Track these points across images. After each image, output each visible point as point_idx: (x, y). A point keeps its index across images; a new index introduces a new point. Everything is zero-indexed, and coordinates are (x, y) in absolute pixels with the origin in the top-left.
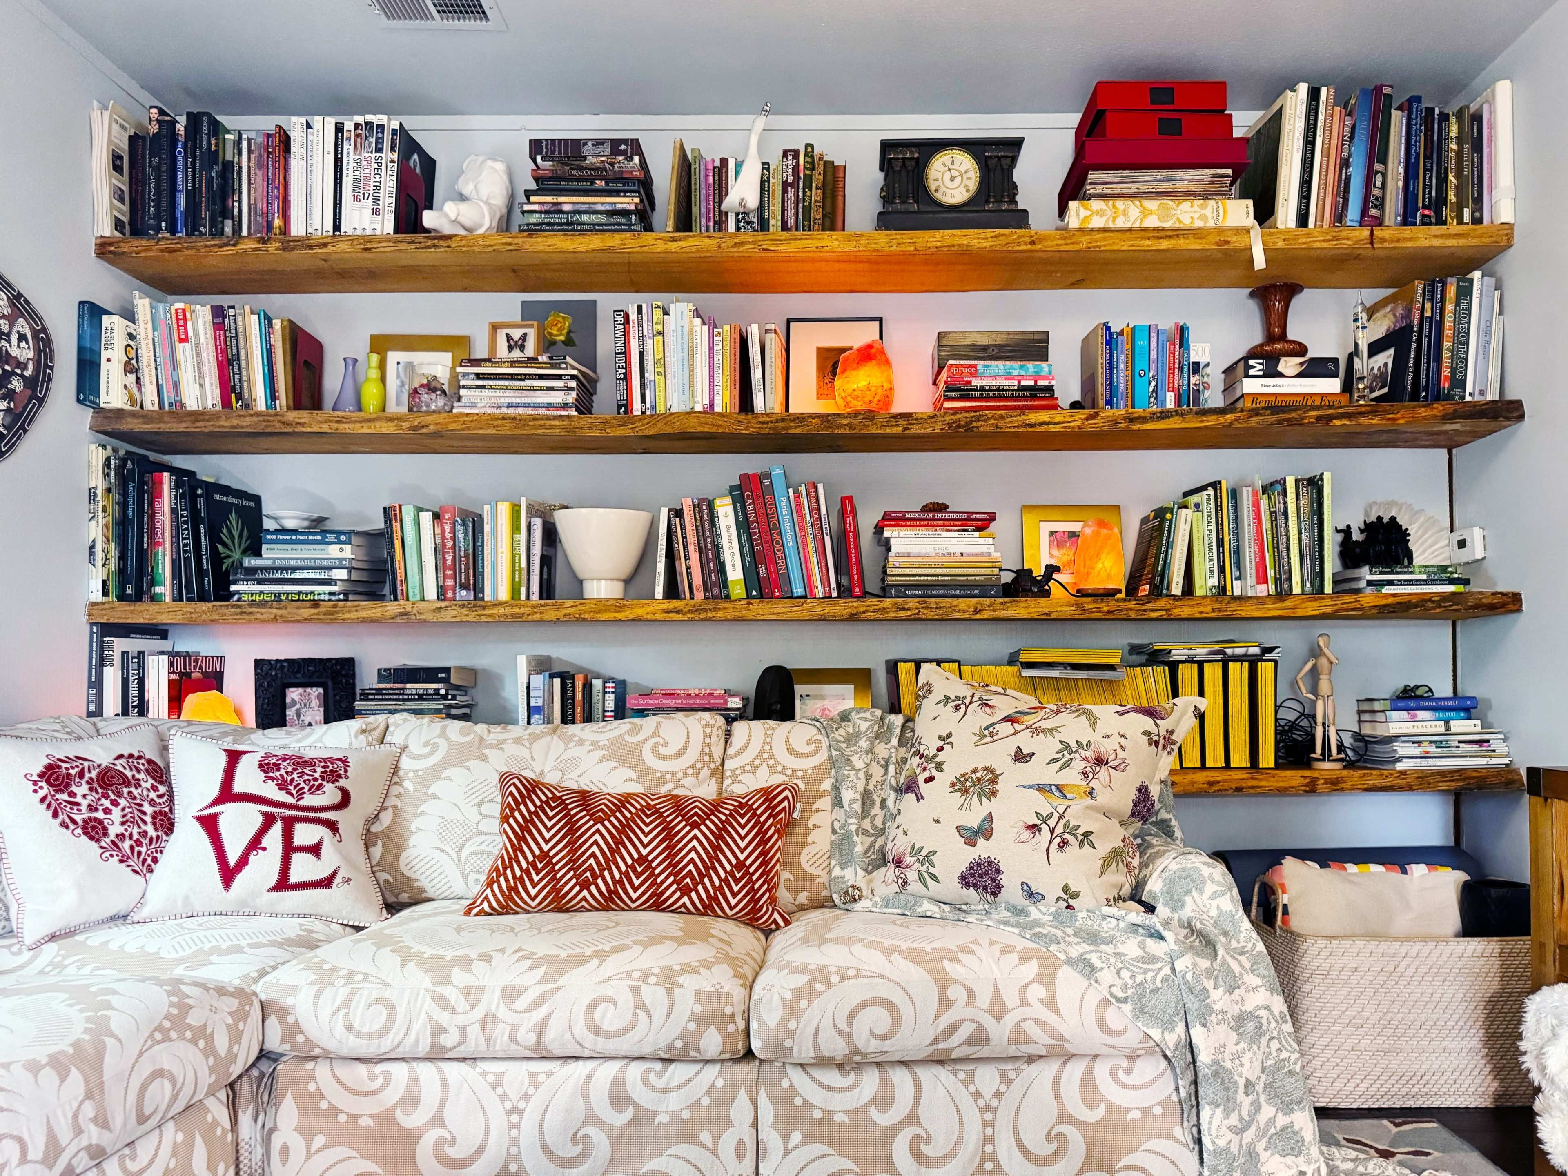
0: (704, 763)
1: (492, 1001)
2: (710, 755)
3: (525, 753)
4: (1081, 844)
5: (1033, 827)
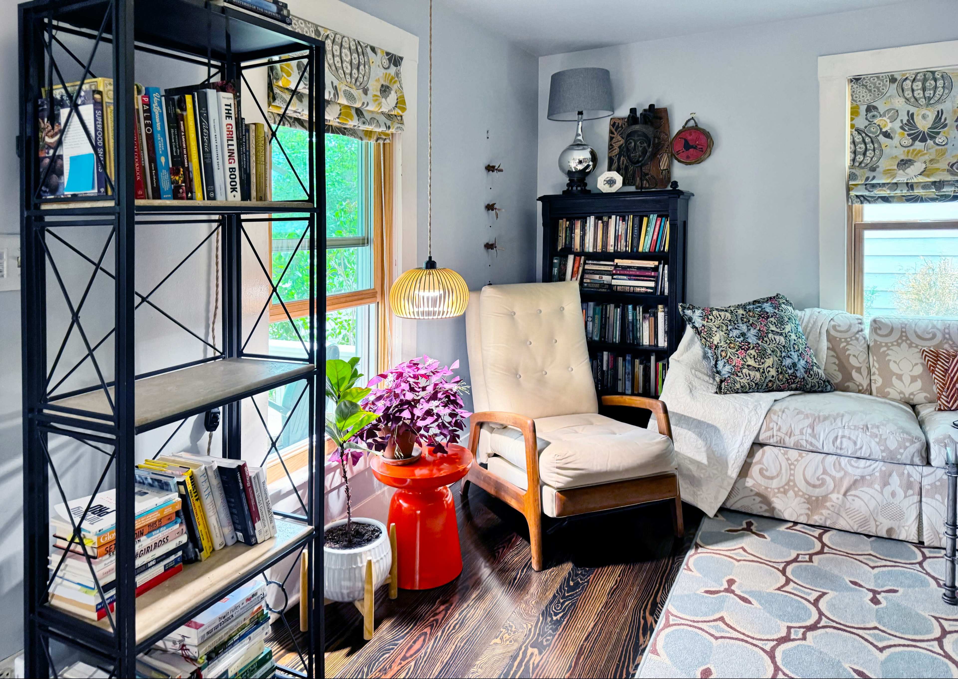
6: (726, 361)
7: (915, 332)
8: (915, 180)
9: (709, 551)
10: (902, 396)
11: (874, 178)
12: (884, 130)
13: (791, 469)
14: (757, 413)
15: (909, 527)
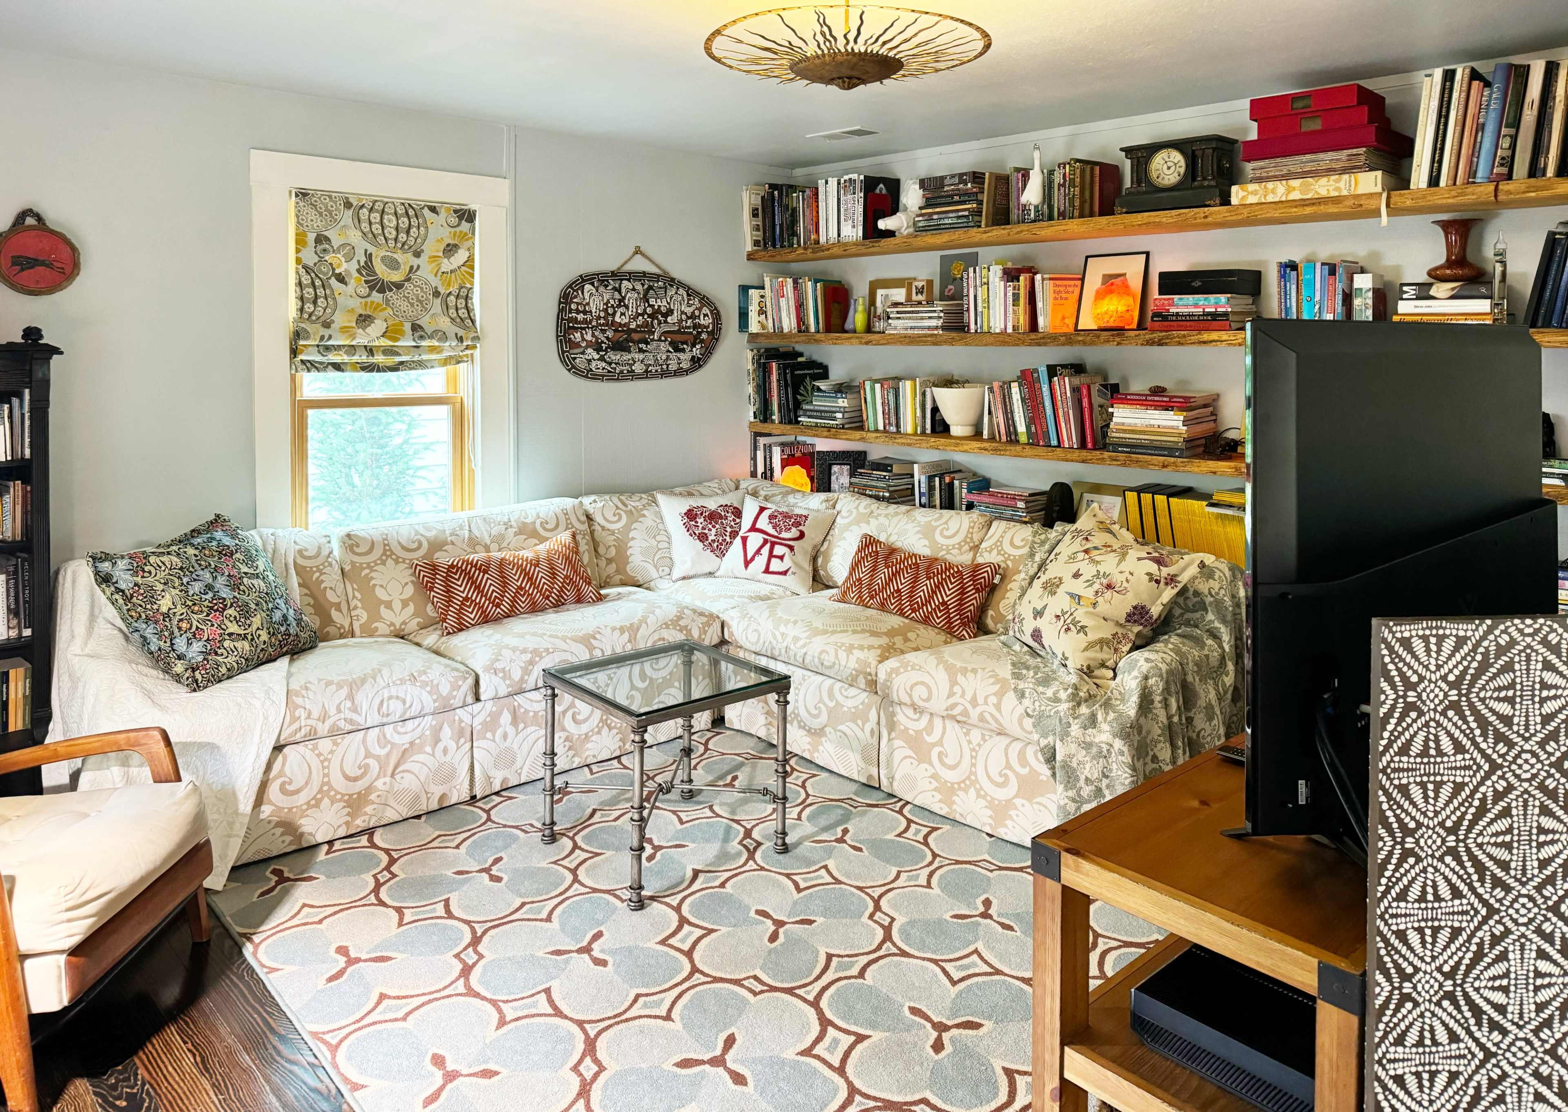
0: (966, 542)
1: (789, 639)
2: (972, 539)
3: (887, 522)
4: (1078, 632)
5: (1058, 617)
6: (190, 636)
7: (399, 543)
8: (376, 343)
9: (269, 933)
10: (392, 628)
11: (330, 337)
12: (337, 271)
13: (324, 768)
14: (274, 702)
15: (461, 784)
